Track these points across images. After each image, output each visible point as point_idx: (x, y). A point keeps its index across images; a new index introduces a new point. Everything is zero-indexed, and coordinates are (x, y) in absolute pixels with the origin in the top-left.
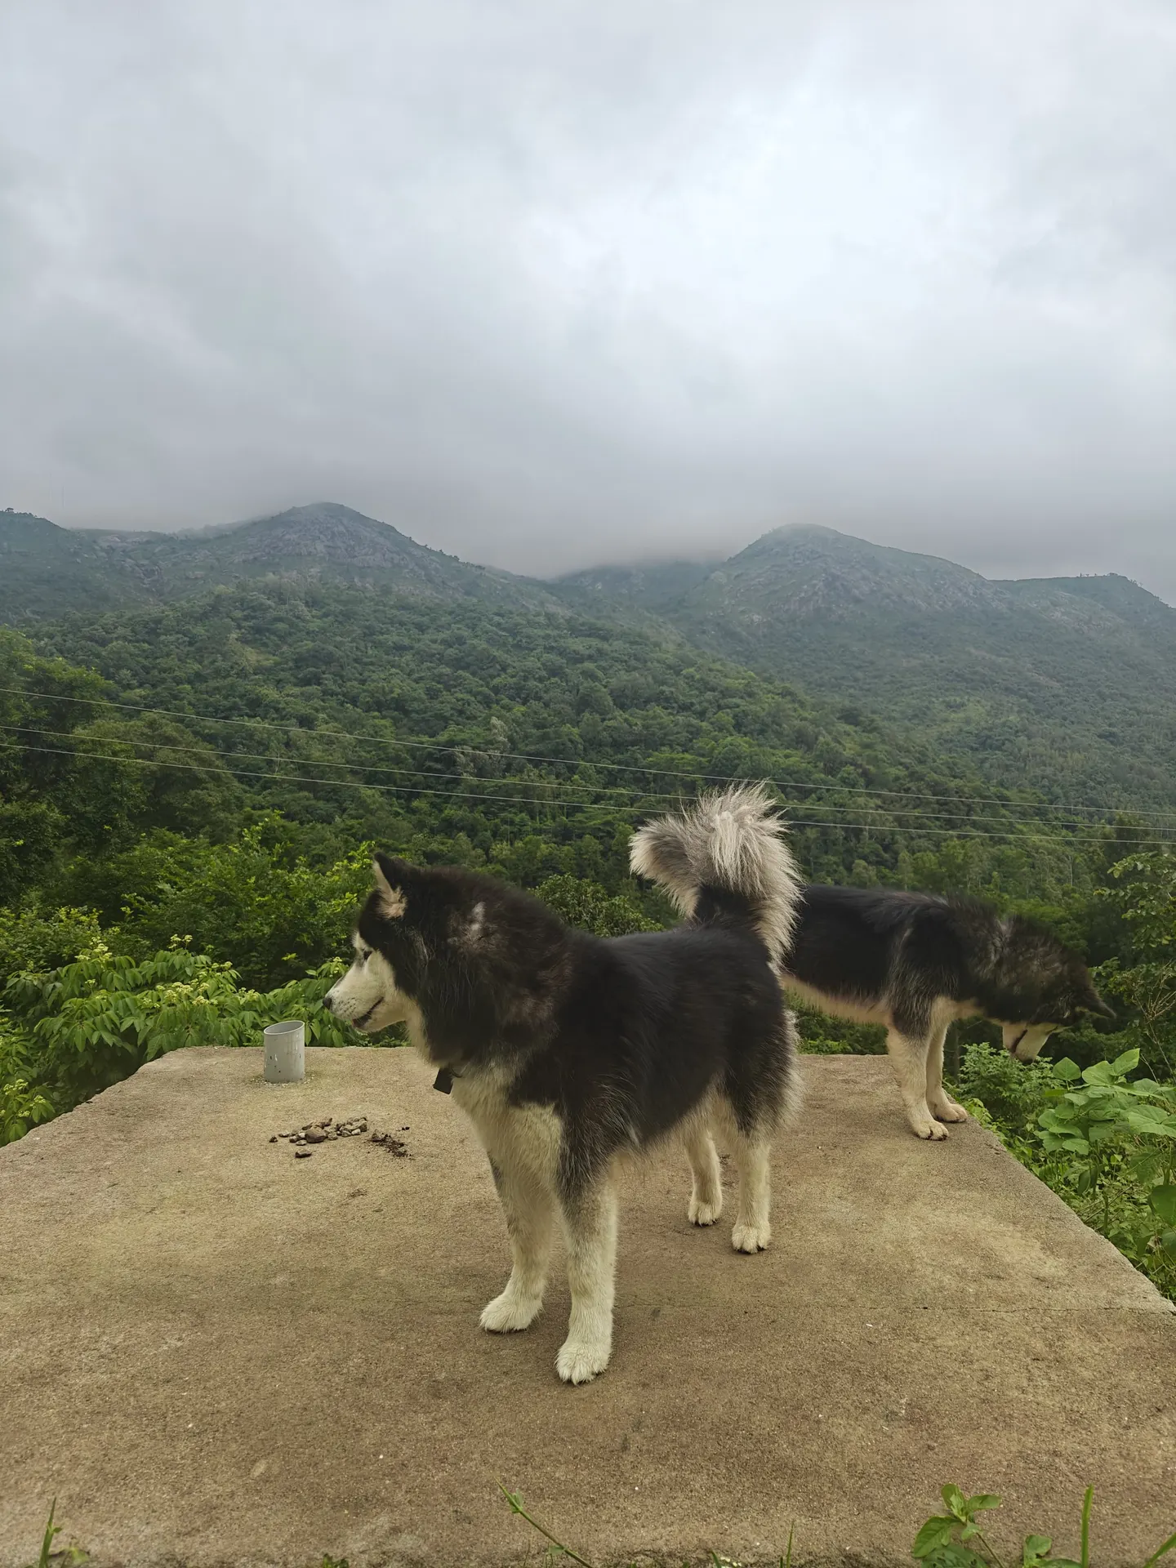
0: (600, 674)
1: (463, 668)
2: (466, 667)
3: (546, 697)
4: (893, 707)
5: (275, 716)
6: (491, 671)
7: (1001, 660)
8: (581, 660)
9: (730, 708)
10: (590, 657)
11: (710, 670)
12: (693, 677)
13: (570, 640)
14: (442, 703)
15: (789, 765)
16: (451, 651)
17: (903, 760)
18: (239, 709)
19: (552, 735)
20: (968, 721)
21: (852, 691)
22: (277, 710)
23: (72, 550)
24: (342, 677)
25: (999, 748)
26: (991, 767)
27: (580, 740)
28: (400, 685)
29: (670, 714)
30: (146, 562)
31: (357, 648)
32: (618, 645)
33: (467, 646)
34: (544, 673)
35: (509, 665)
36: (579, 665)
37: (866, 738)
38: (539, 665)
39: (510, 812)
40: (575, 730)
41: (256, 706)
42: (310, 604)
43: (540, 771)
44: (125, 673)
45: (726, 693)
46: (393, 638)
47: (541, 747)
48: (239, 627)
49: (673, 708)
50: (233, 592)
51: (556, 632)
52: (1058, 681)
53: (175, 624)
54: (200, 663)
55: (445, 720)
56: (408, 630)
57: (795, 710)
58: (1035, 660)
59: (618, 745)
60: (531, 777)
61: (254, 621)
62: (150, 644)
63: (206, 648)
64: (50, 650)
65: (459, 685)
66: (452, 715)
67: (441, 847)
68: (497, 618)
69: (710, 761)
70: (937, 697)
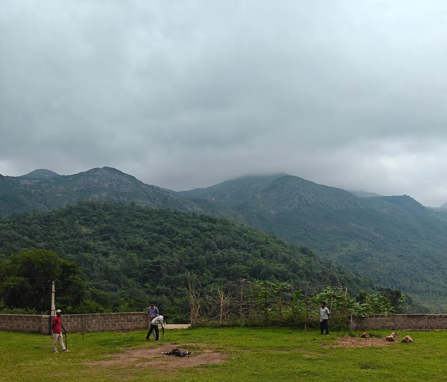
0: (213, 236)
1: (162, 234)
2: (163, 234)
3: (193, 245)
4: (323, 246)
5: (93, 252)
6: (173, 235)
7: (362, 228)
8: (206, 231)
9: (260, 249)
10: (209, 230)
11: (253, 234)
12: (246, 237)
13: (201, 223)
14: (155, 247)
15: (280, 270)
16: (158, 228)
17: (322, 267)
18: (81, 250)
19: (195, 259)
20: (349, 251)
21: (307, 240)
22: (94, 250)
23: (11, 186)
24: (118, 237)
25: (361, 261)
26: (357, 268)
27: (205, 261)
28: (139, 240)
29: (238, 251)
30: (39, 191)
31: (123, 227)
32: (219, 225)
33: (164, 225)
34: (192, 236)
35: (179, 233)
36: (205, 233)
37: (309, 259)
38: (190, 233)
39: (180, 287)
40: (203, 257)
41: (86, 248)
42: (105, 210)
43: (191, 272)
44: (38, 237)
45: (258, 243)
46: (136, 223)
47: (191, 263)
48: (79, 219)
49: (239, 249)
50: (76, 206)
51: (196, 220)
52: (383, 236)
53: (55, 218)
54: (65, 232)
55: (156, 254)
56: (142, 220)
57: (283, 249)
58: (375, 228)
59: (219, 262)
60: (188, 274)
61: (85, 216)
62: (46, 225)
63: (67, 227)
64: (9, 228)
65: (161, 240)
66: (159, 252)
67: (156, 300)
68: (174, 215)
69: (251, 268)
70: (338, 242)
